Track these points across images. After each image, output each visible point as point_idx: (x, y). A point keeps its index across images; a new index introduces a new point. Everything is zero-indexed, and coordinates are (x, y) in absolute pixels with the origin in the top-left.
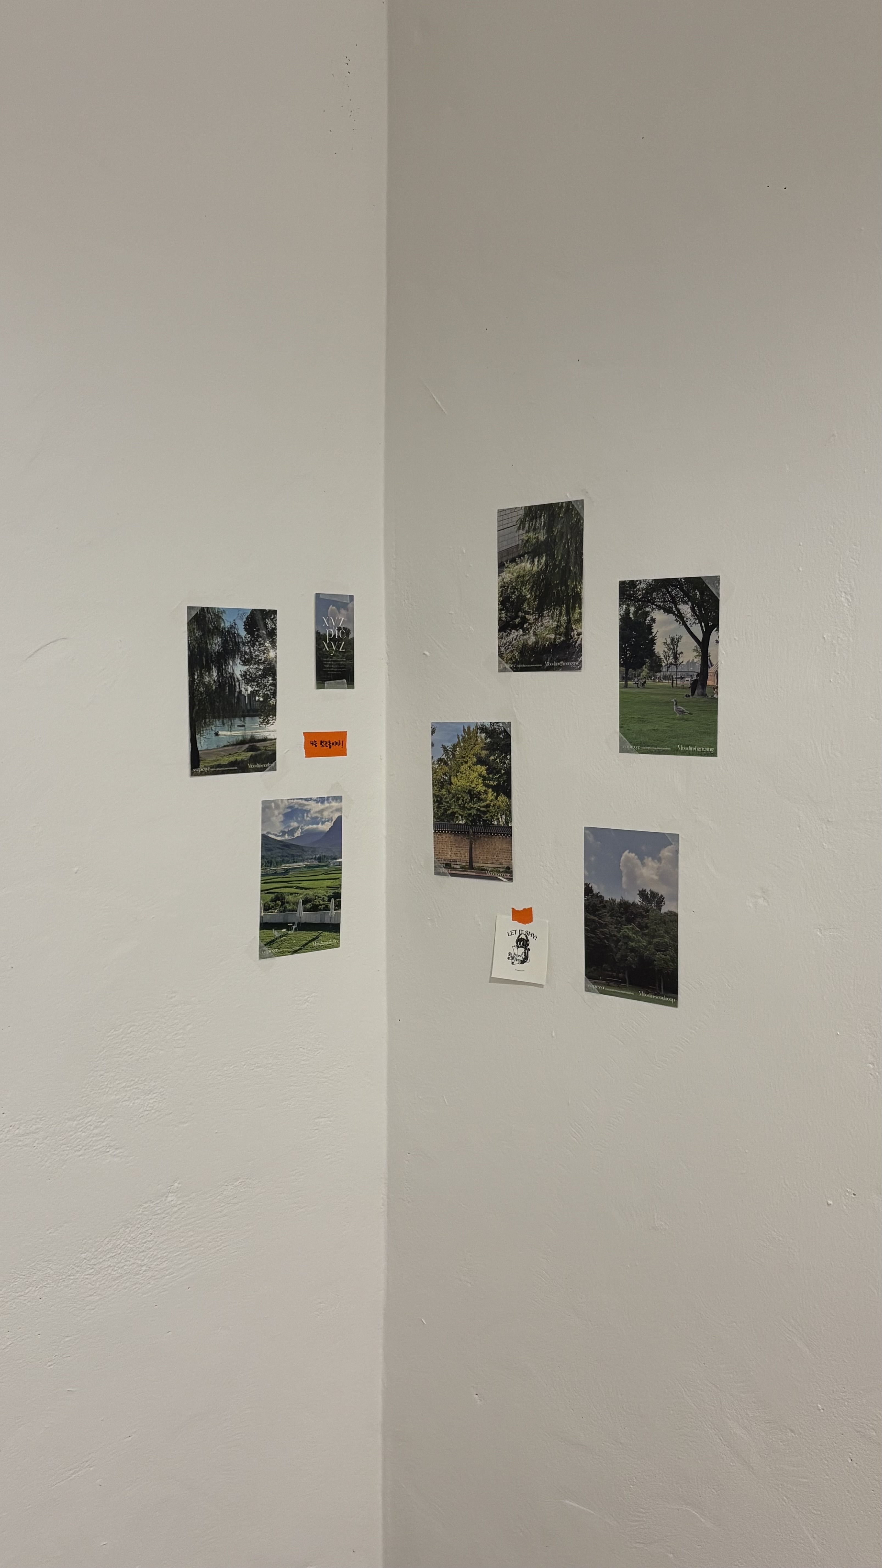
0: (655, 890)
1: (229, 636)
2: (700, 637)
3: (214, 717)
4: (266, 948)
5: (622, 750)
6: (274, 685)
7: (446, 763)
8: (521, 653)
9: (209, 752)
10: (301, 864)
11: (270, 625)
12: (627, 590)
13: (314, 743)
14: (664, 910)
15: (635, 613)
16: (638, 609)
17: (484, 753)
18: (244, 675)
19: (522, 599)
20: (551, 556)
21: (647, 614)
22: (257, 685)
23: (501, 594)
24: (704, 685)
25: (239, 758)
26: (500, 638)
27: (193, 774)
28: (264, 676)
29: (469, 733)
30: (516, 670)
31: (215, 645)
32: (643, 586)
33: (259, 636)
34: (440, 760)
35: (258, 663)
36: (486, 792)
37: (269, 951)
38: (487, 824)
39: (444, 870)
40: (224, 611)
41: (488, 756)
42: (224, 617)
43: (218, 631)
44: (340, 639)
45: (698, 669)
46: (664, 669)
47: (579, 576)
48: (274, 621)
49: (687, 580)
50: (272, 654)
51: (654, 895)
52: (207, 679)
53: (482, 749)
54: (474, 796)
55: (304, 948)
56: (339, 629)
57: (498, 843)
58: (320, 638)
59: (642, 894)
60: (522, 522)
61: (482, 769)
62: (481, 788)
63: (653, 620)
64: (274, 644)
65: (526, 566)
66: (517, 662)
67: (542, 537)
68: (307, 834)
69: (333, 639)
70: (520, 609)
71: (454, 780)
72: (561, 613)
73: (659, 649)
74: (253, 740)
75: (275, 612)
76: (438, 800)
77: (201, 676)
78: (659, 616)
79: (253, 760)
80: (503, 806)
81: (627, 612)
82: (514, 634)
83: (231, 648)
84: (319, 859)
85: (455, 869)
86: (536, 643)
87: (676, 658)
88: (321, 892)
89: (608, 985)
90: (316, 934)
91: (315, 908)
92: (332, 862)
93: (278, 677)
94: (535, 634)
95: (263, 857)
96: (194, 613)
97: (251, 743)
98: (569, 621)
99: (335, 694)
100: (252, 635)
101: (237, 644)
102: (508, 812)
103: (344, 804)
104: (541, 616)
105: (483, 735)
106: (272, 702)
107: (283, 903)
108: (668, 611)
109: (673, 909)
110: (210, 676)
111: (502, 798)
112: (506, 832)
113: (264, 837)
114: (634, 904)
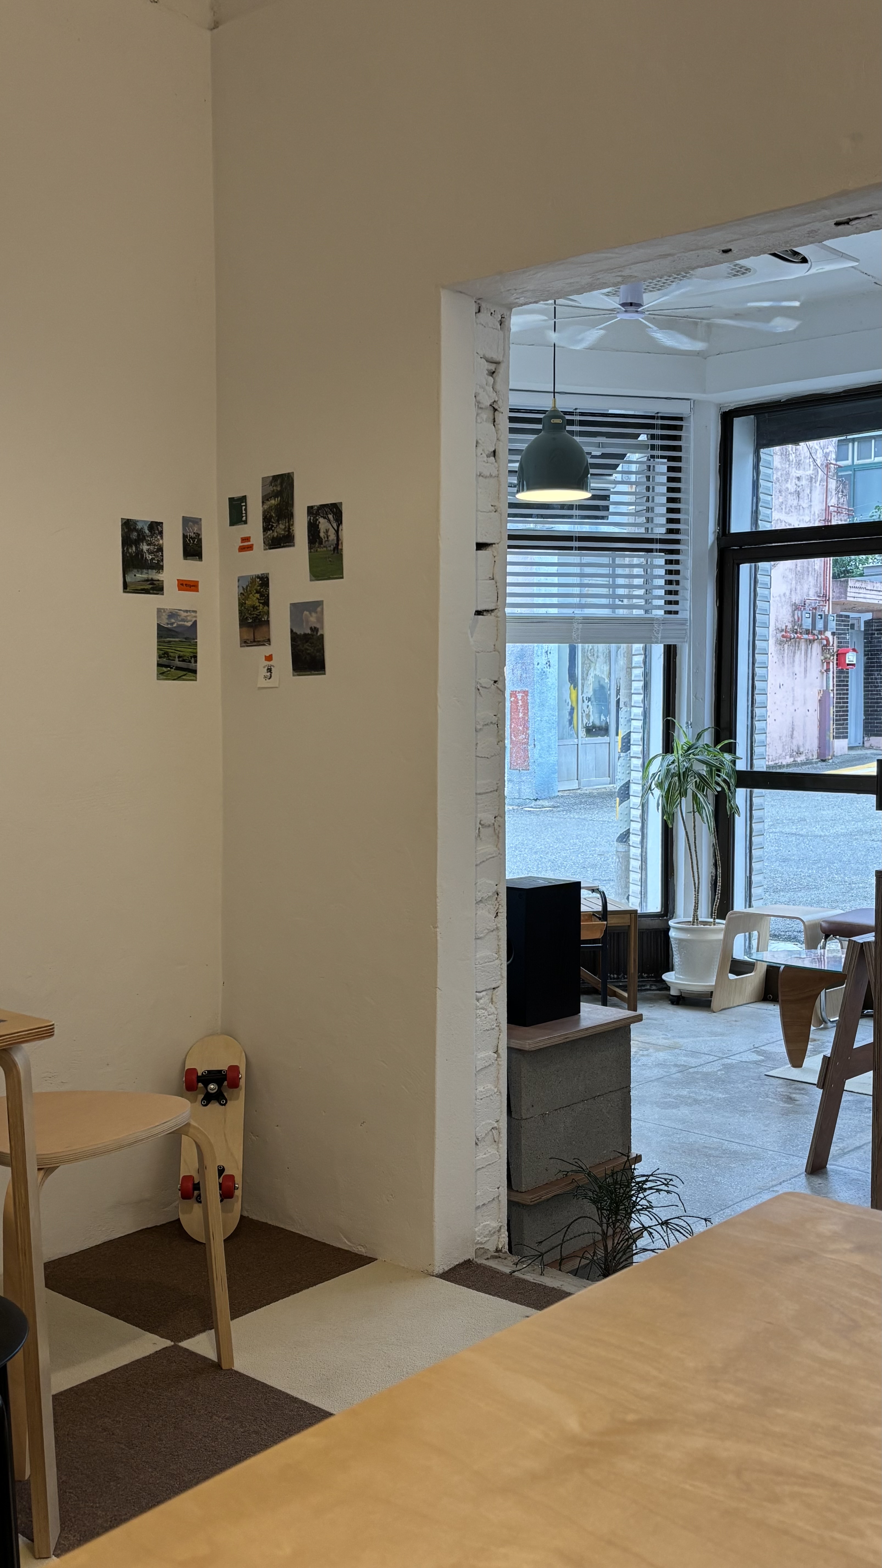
0: (315, 626)
1: (140, 532)
2: (336, 528)
3: (134, 568)
4: (160, 675)
5: (311, 580)
6: (162, 556)
7: (244, 595)
8: (272, 540)
9: (132, 583)
10: (177, 640)
11: (160, 529)
12: (310, 509)
13: (182, 584)
14: (319, 634)
15: (313, 520)
16: (314, 518)
17: (259, 588)
18: (148, 550)
19: (271, 517)
20: (282, 497)
21: (317, 520)
22: (154, 555)
23: (263, 515)
24: (338, 548)
25: (146, 587)
26: (264, 535)
27: (124, 592)
28: (157, 552)
29: (253, 579)
30: (270, 549)
31: (134, 535)
32: (316, 508)
33: (154, 533)
34: (241, 593)
35: (155, 545)
36: (259, 606)
37: (162, 677)
38: (260, 620)
39: (244, 644)
40: (138, 521)
41: (260, 589)
42: (138, 523)
43: (135, 529)
44: (194, 538)
45: (336, 542)
46: (324, 543)
47: (292, 505)
48: (162, 527)
49: (331, 504)
50: (161, 542)
51: (315, 628)
52: (130, 550)
53: (258, 586)
54: (255, 608)
55: (179, 678)
56: (194, 533)
57: (264, 628)
58: (185, 537)
59: (311, 628)
60: (271, 483)
61: (258, 595)
62: (258, 604)
63: (319, 522)
64: (162, 538)
65: (273, 502)
66: (270, 545)
67: (279, 489)
68: (179, 626)
69: (191, 538)
70: (271, 521)
71: (247, 602)
72: (286, 523)
73: (322, 534)
74: (152, 580)
75: (162, 523)
76: (240, 612)
77: (128, 549)
78: (321, 520)
79: (153, 589)
80: (266, 611)
81: (310, 519)
82: (269, 532)
83: (141, 538)
84: (186, 639)
85: (248, 643)
86: (277, 536)
87: (328, 538)
88: (188, 654)
89: (301, 672)
90: (185, 673)
91: (184, 661)
92: (192, 641)
93: (164, 553)
94: (277, 532)
95: (158, 634)
96: (124, 521)
97: (152, 581)
98: (289, 526)
99: (192, 563)
100: (151, 533)
101: (144, 537)
102: (268, 613)
103: (198, 614)
104: (279, 524)
105: (258, 580)
106: (161, 564)
107: (168, 656)
108: (325, 518)
109: (322, 633)
110: (132, 549)
111: (266, 608)
112: (268, 622)
113: (159, 625)
114: (308, 634)
